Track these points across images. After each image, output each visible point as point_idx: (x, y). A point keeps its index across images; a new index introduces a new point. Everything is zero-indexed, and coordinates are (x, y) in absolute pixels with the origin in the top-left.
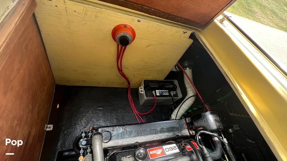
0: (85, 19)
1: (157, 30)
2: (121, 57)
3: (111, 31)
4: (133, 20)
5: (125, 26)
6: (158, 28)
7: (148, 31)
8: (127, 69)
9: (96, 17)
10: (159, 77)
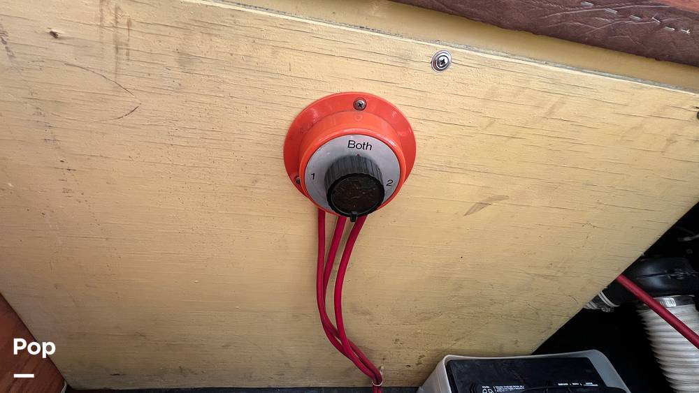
0: (122, 80)
1: (542, 112)
2: (336, 268)
3: (281, 141)
4: (404, 59)
5: (358, 103)
6: (555, 99)
7: (485, 121)
8: (368, 317)
9: (185, 59)
10: (516, 342)
